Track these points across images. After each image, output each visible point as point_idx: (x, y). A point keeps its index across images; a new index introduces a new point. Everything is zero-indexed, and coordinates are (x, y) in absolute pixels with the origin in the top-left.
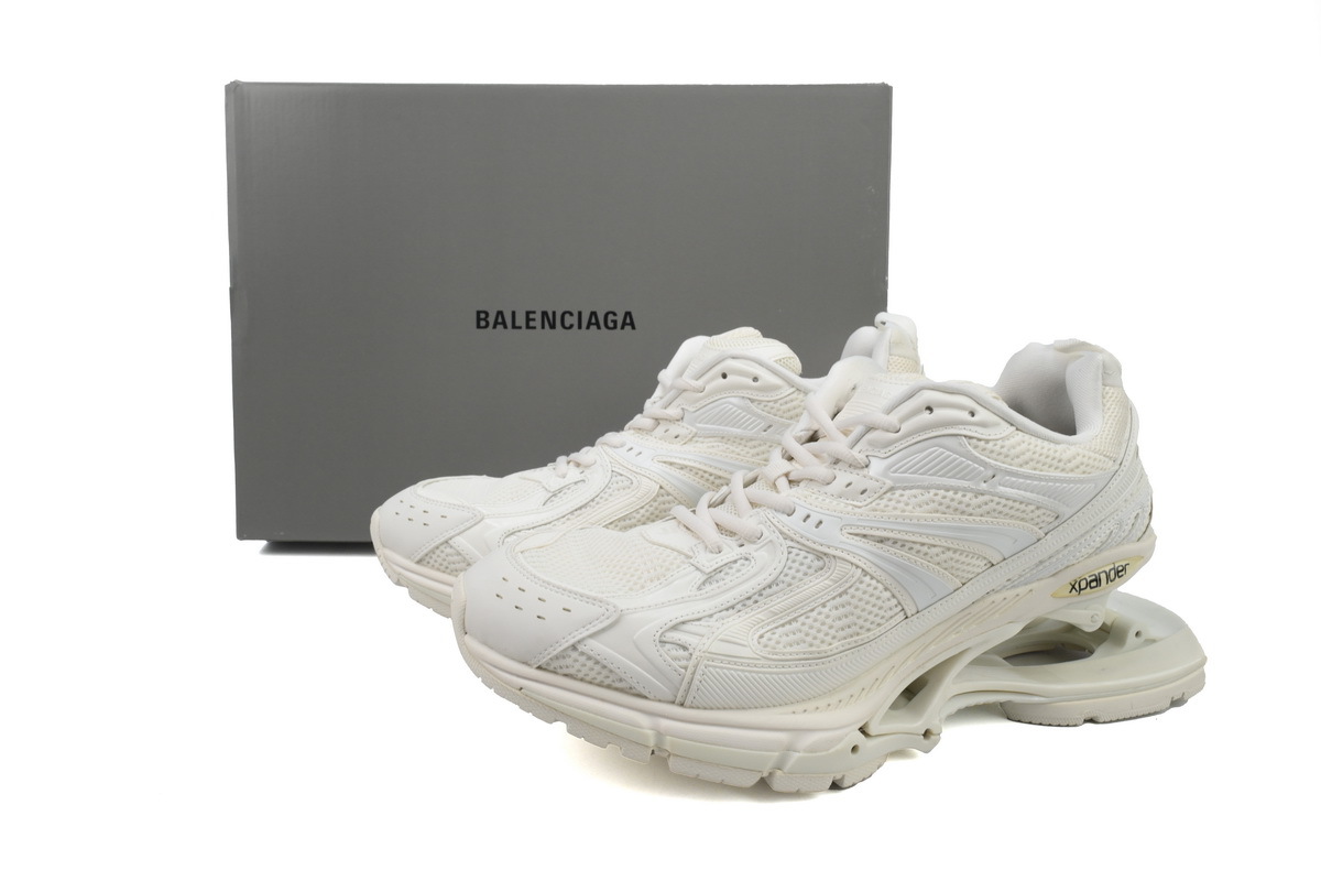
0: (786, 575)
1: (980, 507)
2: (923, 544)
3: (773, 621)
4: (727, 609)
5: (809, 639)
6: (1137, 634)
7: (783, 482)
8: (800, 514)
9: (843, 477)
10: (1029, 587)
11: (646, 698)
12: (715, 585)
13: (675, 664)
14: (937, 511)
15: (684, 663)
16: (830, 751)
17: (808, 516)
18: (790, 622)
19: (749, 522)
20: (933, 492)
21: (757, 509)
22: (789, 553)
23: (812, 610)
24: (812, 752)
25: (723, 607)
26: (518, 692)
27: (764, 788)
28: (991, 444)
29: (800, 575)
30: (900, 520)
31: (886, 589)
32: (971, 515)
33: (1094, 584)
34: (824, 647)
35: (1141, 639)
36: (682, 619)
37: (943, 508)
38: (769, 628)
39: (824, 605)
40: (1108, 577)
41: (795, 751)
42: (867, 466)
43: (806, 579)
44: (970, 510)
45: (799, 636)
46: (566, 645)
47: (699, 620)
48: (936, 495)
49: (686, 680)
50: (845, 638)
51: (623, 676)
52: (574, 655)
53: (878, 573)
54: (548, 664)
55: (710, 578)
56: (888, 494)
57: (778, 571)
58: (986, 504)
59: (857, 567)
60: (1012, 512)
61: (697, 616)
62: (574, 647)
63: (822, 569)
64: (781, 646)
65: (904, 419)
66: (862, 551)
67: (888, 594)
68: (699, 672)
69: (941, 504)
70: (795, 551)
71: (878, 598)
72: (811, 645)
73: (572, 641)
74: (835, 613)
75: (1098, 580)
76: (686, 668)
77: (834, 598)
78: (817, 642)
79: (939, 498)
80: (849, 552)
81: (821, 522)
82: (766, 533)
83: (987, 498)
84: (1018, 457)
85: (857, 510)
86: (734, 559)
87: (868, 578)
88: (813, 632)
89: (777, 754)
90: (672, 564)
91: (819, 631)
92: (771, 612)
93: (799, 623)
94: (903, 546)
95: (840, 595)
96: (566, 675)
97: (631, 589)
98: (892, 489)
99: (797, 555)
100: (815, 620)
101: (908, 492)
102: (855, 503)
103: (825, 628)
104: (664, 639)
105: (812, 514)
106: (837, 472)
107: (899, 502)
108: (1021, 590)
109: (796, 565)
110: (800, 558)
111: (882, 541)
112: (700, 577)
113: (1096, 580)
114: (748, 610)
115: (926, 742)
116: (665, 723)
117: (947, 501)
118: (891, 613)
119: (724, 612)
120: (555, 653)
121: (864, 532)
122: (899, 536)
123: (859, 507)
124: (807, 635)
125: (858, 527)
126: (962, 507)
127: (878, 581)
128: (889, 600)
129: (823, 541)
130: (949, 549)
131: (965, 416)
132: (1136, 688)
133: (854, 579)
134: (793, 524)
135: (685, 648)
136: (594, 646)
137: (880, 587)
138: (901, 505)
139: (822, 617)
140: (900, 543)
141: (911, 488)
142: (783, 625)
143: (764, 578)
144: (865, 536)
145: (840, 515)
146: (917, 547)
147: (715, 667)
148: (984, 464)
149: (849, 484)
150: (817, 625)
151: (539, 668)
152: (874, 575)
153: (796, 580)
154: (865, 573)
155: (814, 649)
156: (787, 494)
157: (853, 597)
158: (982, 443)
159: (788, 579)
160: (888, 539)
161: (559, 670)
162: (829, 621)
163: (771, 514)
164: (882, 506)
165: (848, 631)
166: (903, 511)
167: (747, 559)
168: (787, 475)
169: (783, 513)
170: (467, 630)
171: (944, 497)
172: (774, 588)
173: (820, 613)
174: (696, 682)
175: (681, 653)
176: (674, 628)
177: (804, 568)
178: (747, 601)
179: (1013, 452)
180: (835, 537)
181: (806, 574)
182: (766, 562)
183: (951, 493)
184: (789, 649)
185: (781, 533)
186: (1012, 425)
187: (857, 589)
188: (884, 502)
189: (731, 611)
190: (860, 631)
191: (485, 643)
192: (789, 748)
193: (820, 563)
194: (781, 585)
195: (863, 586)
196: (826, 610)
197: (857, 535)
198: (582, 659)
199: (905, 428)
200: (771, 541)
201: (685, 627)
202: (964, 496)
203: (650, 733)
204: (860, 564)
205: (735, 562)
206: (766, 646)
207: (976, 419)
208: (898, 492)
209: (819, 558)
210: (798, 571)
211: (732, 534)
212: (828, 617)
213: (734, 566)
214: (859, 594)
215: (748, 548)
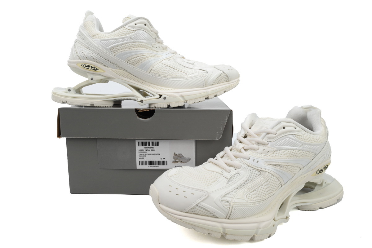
0: (251, 177)
1: (299, 154)
2: (286, 165)
3: (249, 191)
4: (236, 189)
5: (259, 195)
6: (325, 183)
7: (242, 150)
8: (251, 159)
9: (262, 148)
10: (307, 174)
11: (218, 218)
12: (231, 182)
13: (226, 207)
14: (289, 156)
15: (229, 206)
16: (269, 227)
17: (254, 160)
18: (253, 191)
19: (236, 162)
20: (287, 151)
21: (238, 159)
22: (250, 171)
23: (259, 187)
24: (264, 228)
25: (235, 188)
26: (180, 220)
27: (252, 240)
28: (301, 136)
29: (254, 177)
30: (280, 159)
31: (277, 179)
32: (297, 156)
33: (321, 171)
34: (264, 197)
35: (326, 184)
36: (226, 193)
37: (290, 155)
38: (248, 193)
39: (262, 185)
40: (324, 169)
41: (260, 228)
42: (268, 144)
43: (256, 178)
44: (297, 155)
45: (257, 195)
46: (195, 205)
47: (229, 193)
48: (288, 151)
49: (230, 211)
50: (268, 194)
51: (212, 212)
52: (197, 207)
53: (275, 175)
54: (189, 211)
55: (230, 180)
56: (275, 152)
57: (248, 176)
58: (301, 153)
59: (270, 173)
60: (306, 155)
61: (229, 192)
62: (197, 205)
63: (260, 175)
64: (252, 198)
65: (277, 131)
66: (270, 168)
67: (278, 180)
68: (233, 209)
69: (290, 154)
70: (252, 170)
71: (276, 182)
72: (260, 197)
73: (196, 203)
74: (265, 187)
75: (322, 170)
76: (229, 208)
77: (264, 183)
78: (262, 196)
79: (289, 152)
80: (267, 169)
81: (258, 161)
82: (243, 165)
83: (301, 151)
84: (307, 139)
85: (267, 157)
86: (234, 174)
87: (273, 176)
88: (260, 193)
89: (255, 230)
90: (217, 177)
91: (262, 193)
92: (248, 188)
93: (256, 191)
94: (281, 166)
95: (266, 182)
96: (194, 214)
97: (208, 185)
98: (276, 150)
99: (253, 171)
100: (261, 190)
101: (281, 151)
102: (266, 155)
103: (263, 192)
104: (222, 200)
105: (255, 159)
106: (259, 146)
107: (279, 154)
108: (305, 175)
109: (253, 174)
110: (254, 172)
111: (275, 166)
112: (226, 180)
113: (321, 170)
114: (242, 188)
115: (287, 220)
116: (225, 225)
117: (291, 153)
118: (278, 185)
119: (236, 190)
120: (191, 207)
121: (270, 163)
122: (280, 164)
123: (268, 156)
124: (259, 194)
125: (268, 162)
126: (295, 154)
127: (275, 177)
128: (278, 182)
129: (260, 167)
130: (292, 166)
131: (293, 129)
132: (330, 198)
133: (270, 177)
134: (250, 162)
135: (228, 202)
136: (204, 204)
137: (276, 178)
138: (280, 155)
139: (262, 189)
140: (280, 166)
141: (282, 150)
142: (252, 192)
143: (244, 179)
144: (271, 164)
145: (263, 159)
146: (285, 166)
147: (237, 207)
148: (300, 142)
149: (264, 150)
150: (261, 191)
151: (186, 212)
152: (274, 175)
153: (254, 179)
154: (272, 175)
155: (261, 198)
156: (245, 154)
157: (270, 182)
158: (299, 136)
159: (251, 178)
160: (277, 165)
161: (192, 213)
162: (264, 190)
163: (243, 160)
164: (274, 156)
165: (269, 192)
166: (280, 157)
167: (238, 173)
168: (243, 148)
169: (247, 159)
170: (160, 203)
171: (291, 152)
172: (248, 181)
173: (261, 188)
174: (233, 212)
175: (228, 204)
176: (224, 196)
177: (255, 175)
178: (241, 186)
179: (306, 138)
180: (262, 165)
181: (256, 177)
182: (244, 174)
183: (292, 150)
184: (255, 199)
185: (247, 165)
186: (304, 130)
187: (271, 180)
188: (275, 154)
189: (237, 189)
190: (272, 191)
191: (167, 206)
192: (258, 228)
193: (260, 173)
194: (249, 180)
195: (272, 179)
196: (263, 187)
197: (268, 164)
198: (200, 208)
199: (278, 133)
200: (245, 168)
201: (227, 195)
202: (295, 151)
203: (221, 228)
204: (270, 172)
205: (235, 175)
206: (248, 199)
207: (296, 130)
208: (278, 151)
209: (259, 172)
210: (254, 176)
211: (232, 166)
212: (264, 188)
213: (235, 176)
214: (271, 181)
215: (238, 170)
